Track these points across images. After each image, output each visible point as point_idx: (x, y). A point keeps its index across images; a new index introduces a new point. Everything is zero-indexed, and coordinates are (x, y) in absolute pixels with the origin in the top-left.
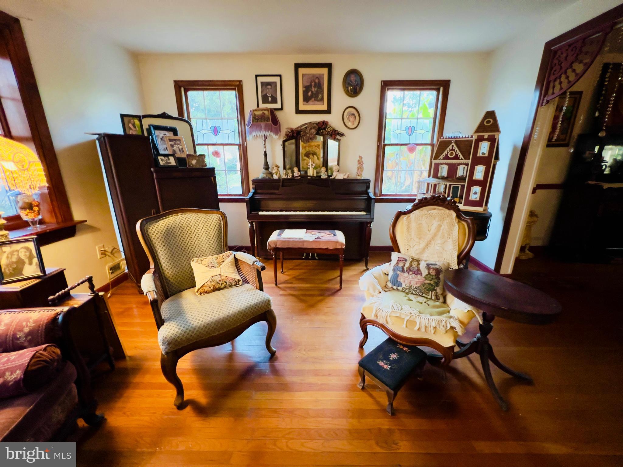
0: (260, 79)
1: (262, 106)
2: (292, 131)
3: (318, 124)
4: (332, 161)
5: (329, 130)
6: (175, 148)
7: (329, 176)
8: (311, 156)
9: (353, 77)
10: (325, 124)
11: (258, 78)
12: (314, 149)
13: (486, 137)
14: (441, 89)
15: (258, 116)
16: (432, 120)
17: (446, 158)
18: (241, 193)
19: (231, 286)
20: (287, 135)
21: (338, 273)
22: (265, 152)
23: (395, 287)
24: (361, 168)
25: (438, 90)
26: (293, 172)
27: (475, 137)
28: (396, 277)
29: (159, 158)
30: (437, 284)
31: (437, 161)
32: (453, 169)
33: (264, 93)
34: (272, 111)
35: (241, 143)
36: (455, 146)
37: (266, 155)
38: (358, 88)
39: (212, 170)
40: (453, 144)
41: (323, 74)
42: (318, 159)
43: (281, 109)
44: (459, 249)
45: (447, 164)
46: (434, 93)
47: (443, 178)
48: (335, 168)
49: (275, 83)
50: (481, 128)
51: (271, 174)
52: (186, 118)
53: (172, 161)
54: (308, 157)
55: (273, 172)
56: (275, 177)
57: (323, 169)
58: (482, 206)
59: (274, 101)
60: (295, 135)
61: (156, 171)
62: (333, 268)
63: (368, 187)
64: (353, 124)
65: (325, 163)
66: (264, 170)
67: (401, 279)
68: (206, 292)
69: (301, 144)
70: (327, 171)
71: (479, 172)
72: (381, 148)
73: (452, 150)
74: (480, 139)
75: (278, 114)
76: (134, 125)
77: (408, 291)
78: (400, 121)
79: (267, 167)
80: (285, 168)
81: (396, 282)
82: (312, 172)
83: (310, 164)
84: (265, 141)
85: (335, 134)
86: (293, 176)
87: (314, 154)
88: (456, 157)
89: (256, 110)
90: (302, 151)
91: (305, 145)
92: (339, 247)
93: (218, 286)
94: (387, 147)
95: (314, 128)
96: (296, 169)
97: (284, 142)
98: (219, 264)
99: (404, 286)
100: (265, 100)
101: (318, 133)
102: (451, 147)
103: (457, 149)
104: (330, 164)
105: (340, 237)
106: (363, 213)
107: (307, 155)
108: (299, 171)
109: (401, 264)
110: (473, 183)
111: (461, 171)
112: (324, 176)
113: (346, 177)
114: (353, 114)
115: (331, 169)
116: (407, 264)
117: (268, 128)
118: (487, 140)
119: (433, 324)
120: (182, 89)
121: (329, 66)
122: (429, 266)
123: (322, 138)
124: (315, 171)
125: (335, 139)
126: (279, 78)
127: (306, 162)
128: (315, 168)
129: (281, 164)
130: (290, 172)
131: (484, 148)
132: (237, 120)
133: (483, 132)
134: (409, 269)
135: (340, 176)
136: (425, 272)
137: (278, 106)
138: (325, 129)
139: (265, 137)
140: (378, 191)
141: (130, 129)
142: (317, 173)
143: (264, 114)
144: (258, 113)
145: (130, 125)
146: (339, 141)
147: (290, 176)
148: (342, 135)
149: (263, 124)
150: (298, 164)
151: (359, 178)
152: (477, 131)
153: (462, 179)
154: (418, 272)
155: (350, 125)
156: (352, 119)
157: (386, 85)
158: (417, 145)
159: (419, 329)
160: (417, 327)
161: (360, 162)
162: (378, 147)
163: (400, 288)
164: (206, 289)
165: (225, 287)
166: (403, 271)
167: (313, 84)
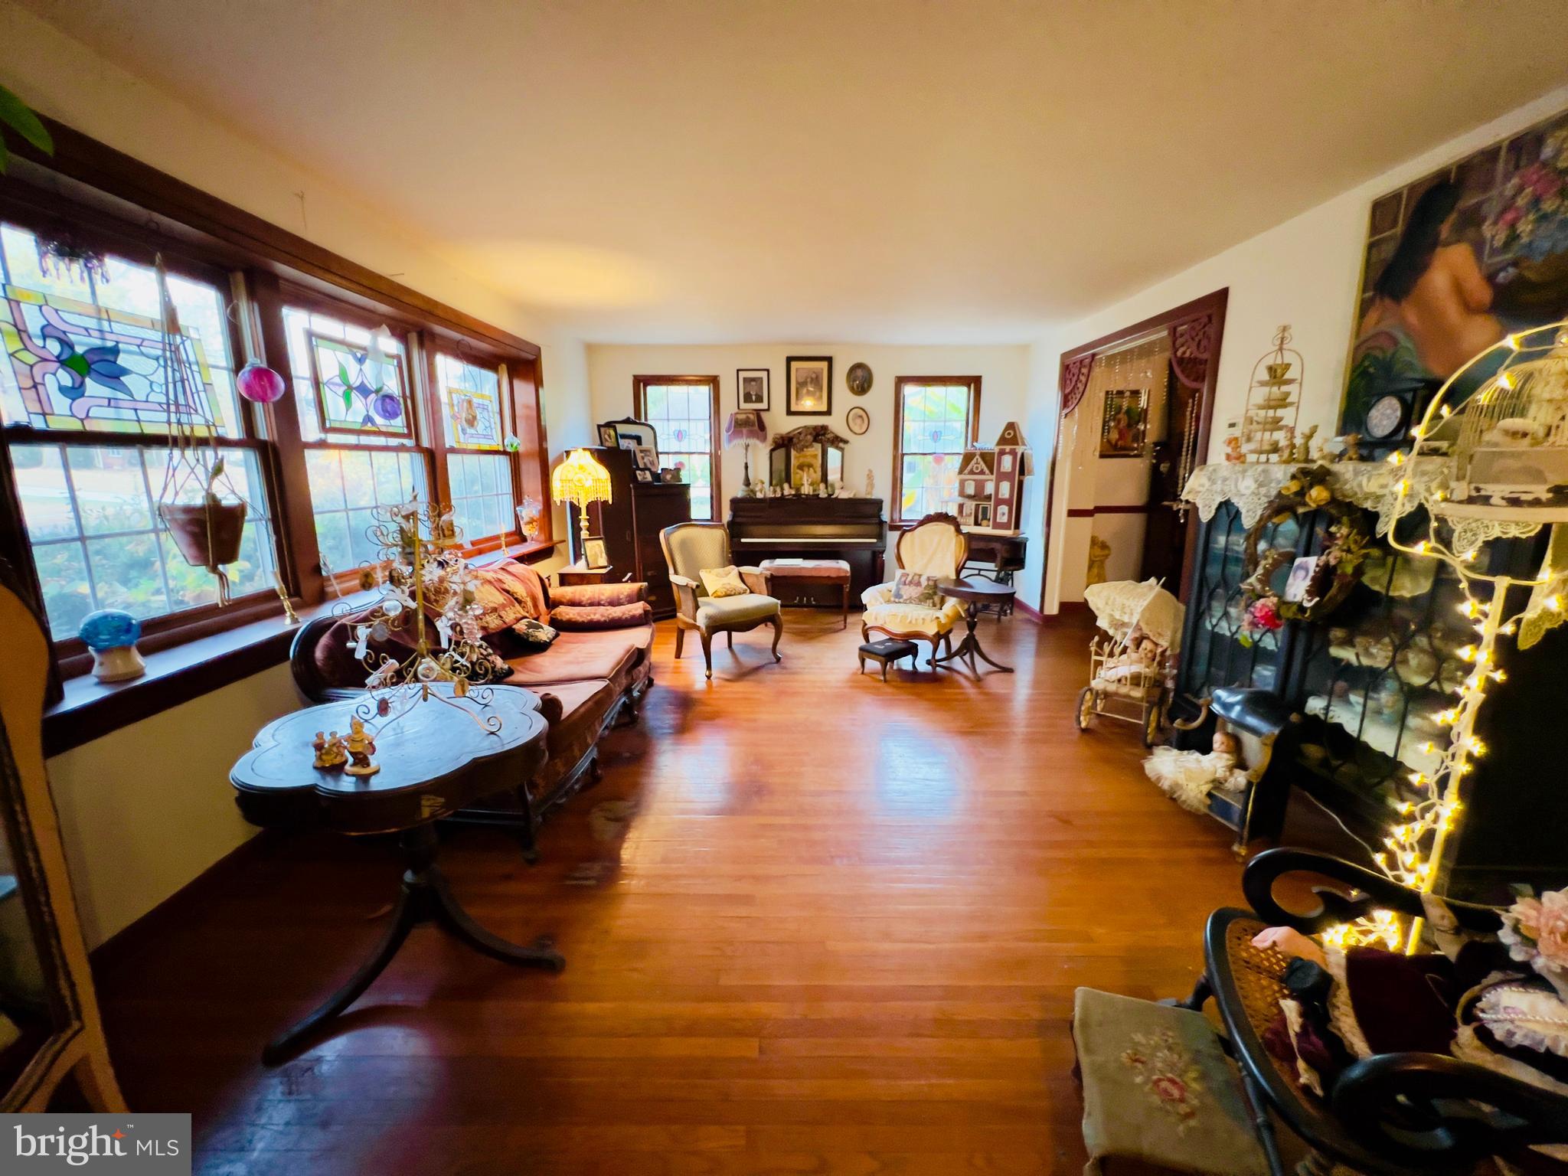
0: (742, 375)
1: (743, 406)
2: (782, 438)
3: (815, 428)
4: (833, 476)
5: (829, 436)
6: (645, 460)
7: (830, 495)
8: (806, 469)
9: (859, 373)
10: (824, 429)
11: (740, 373)
12: (809, 460)
13: (1007, 451)
14: (972, 386)
15: (741, 420)
16: (965, 423)
17: (972, 472)
18: (709, 518)
19: (740, 594)
20: (775, 442)
21: (842, 618)
22: (746, 464)
23: (897, 600)
24: (871, 484)
25: (969, 386)
26: (782, 489)
27: (996, 450)
28: (898, 590)
29: (638, 472)
30: (935, 593)
31: (963, 477)
32: (980, 486)
33: (746, 392)
34: (758, 412)
35: (713, 451)
36: (980, 460)
37: (746, 467)
38: (866, 385)
39: (687, 487)
40: (977, 457)
41: (822, 369)
42: (815, 472)
43: (768, 410)
44: (956, 561)
45: (974, 480)
46: (965, 389)
47: (970, 497)
48: (838, 485)
49: (761, 379)
50: (1003, 441)
51: (754, 492)
52: (643, 421)
53: (649, 477)
54: (803, 470)
55: (757, 489)
56: (759, 495)
57: (822, 486)
58: (1010, 529)
59: (760, 399)
60: (786, 442)
61: (634, 488)
62: (838, 614)
63: (881, 509)
64: (861, 429)
65: (824, 478)
66: (744, 487)
67: (902, 592)
68: (719, 597)
69: (793, 453)
70: (827, 488)
71: (1005, 490)
72: (898, 459)
73: (977, 463)
74: (1002, 453)
75: (764, 415)
76: (609, 436)
77: (910, 600)
78: (922, 424)
79: (747, 483)
80: (771, 484)
81: (898, 595)
82: (806, 490)
83: (805, 479)
84: (747, 449)
85: (837, 441)
86: (782, 494)
87: (810, 466)
88: (982, 473)
89: (737, 413)
90: (794, 462)
91: (798, 455)
92: (843, 574)
93: (729, 592)
94: (905, 458)
95: (811, 434)
96: (786, 486)
97: (772, 451)
98: (727, 575)
99: (905, 597)
100: (748, 398)
101: (815, 440)
102: (975, 459)
103: (982, 463)
104: (830, 478)
105: (844, 566)
106: (875, 540)
107: (801, 467)
108: (790, 487)
109: (903, 579)
110: (999, 502)
111: (989, 488)
112: (823, 494)
113: (851, 496)
114: (861, 417)
115: (833, 486)
116: (909, 578)
117: (752, 434)
118: (1009, 453)
119: (922, 616)
120: (642, 384)
121: (829, 360)
122: (928, 579)
123: (820, 445)
124: (811, 488)
125: (837, 448)
126: (766, 373)
127: (798, 476)
128: (812, 484)
129: (766, 479)
130: (778, 489)
131: (1007, 463)
132: (708, 422)
133: (1004, 444)
134: (911, 582)
135: (844, 495)
136: (924, 583)
137: (764, 405)
138: (824, 435)
139: (747, 446)
140: (896, 516)
141: (607, 440)
142: (814, 490)
143: (748, 417)
144: (742, 417)
145: (606, 437)
146: (842, 450)
147: (779, 495)
148: (846, 442)
149: (745, 431)
150: (788, 479)
151: (869, 497)
152: (999, 444)
153: (989, 498)
154: (918, 584)
155: (856, 429)
156: (859, 421)
157: (901, 381)
158: (946, 454)
159: (910, 622)
160: (909, 621)
161: (870, 476)
162: (895, 458)
163: (901, 600)
164: (719, 594)
165: (735, 595)
166: (905, 584)
167: (809, 380)
